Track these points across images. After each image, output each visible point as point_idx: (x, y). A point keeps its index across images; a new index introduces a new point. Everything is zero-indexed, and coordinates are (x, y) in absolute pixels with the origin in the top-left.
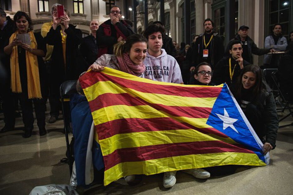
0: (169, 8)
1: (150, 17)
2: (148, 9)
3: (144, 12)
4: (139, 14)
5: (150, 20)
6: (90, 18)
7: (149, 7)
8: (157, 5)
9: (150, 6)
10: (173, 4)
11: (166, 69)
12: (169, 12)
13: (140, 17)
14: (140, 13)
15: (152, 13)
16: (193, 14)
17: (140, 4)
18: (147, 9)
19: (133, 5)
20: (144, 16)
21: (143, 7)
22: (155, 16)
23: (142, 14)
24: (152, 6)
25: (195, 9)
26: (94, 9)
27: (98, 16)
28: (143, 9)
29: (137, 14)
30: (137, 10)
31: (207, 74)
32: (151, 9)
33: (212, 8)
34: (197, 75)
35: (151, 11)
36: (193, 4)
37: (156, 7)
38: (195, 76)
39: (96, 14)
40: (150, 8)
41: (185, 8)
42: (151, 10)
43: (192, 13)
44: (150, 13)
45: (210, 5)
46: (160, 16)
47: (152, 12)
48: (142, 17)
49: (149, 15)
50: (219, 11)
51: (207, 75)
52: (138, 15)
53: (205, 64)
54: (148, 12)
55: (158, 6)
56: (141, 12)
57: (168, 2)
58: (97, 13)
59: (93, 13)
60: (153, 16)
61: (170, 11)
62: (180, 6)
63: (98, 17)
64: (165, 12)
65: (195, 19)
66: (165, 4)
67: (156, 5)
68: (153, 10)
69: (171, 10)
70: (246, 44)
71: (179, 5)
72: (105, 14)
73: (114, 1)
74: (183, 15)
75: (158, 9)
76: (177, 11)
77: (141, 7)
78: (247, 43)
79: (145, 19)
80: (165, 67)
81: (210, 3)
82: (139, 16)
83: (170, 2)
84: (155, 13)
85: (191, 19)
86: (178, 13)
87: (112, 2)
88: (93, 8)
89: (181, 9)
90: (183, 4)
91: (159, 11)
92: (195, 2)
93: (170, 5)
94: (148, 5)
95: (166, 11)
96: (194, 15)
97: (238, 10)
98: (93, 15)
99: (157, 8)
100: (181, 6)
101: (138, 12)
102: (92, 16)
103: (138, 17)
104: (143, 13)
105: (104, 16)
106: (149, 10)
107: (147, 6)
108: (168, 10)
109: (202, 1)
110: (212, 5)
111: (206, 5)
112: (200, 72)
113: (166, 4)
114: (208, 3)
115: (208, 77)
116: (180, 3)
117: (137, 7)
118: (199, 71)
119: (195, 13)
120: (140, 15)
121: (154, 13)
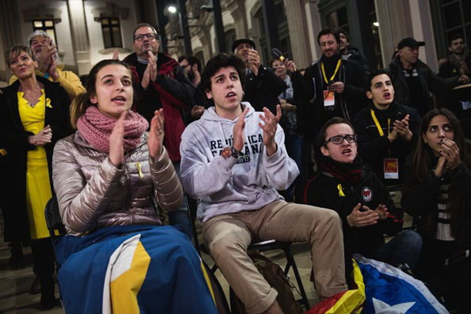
0: (232, 21)
1: (196, 43)
2: (190, 28)
3: (182, 35)
4: (171, 40)
5: (196, 49)
6: (72, 58)
7: (191, 25)
8: (207, 18)
9: (192, 22)
10: (239, 14)
11: (258, 140)
12: (233, 30)
13: (174, 45)
14: (174, 39)
15: (199, 36)
16: (282, 28)
17: (172, 20)
18: (186, 28)
19: (157, 24)
20: (183, 44)
21: (179, 26)
22: (206, 40)
23: (178, 39)
24: (197, 22)
25: (285, 18)
26: (79, 39)
27: (88, 54)
28: (179, 30)
29: (167, 40)
30: (167, 32)
31: (345, 140)
32: (195, 28)
33: (320, 11)
34: (326, 148)
35: (196, 33)
36: (281, 7)
37: (204, 23)
38: (323, 150)
39: (84, 50)
40: (193, 27)
41: (265, 16)
42: (196, 30)
43: (281, 25)
44: (194, 35)
45: (315, 6)
46: (215, 40)
47: (198, 33)
48: (179, 45)
49: (192, 40)
50: (334, 16)
51: (346, 142)
52: (169, 42)
53: (337, 122)
54: (191, 35)
55: (210, 20)
56: (176, 36)
57: (229, 10)
58: (86, 48)
59: (78, 49)
60: (202, 40)
61: (236, 27)
62: (253, 15)
63: (87, 56)
64: (226, 30)
65: (289, 37)
66: (223, 14)
67: (204, 18)
68: (199, 29)
69: (236, 25)
70: (416, 74)
71: (251, 13)
72: (102, 47)
73: (118, 20)
74: (263, 31)
75: (210, 26)
76: (250, 26)
77: (174, 26)
78: (417, 72)
79: (184, 49)
80: (255, 136)
81: (315, 2)
82: (171, 43)
83: (232, 10)
84: (205, 35)
85: (281, 38)
86: (251, 29)
87: (114, 22)
88: (76, 38)
89: (257, 20)
90: (260, 9)
91: (213, 31)
92: (283, 3)
93: (234, 15)
94: (189, 21)
95: (226, 28)
96: (286, 28)
97: (374, 9)
98: (78, 52)
99: (207, 23)
100: (257, 15)
101: (169, 37)
102: (75, 55)
103: (172, 47)
104: (180, 38)
105: (100, 52)
106: (192, 30)
107: (187, 23)
108: (230, 25)
109: (299, 2)
110: (319, 6)
111: (307, 6)
112: (330, 140)
113: (226, 15)
114: (312, 2)
115: (348, 145)
116: (252, 9)
117: (167, 27)
118: (327, 139)
119: (287, 25)
120: (173, 42)
121: (203, 35)
